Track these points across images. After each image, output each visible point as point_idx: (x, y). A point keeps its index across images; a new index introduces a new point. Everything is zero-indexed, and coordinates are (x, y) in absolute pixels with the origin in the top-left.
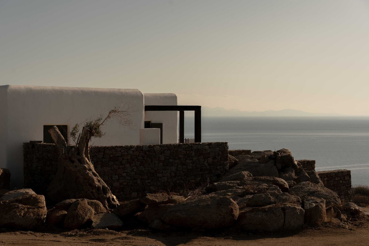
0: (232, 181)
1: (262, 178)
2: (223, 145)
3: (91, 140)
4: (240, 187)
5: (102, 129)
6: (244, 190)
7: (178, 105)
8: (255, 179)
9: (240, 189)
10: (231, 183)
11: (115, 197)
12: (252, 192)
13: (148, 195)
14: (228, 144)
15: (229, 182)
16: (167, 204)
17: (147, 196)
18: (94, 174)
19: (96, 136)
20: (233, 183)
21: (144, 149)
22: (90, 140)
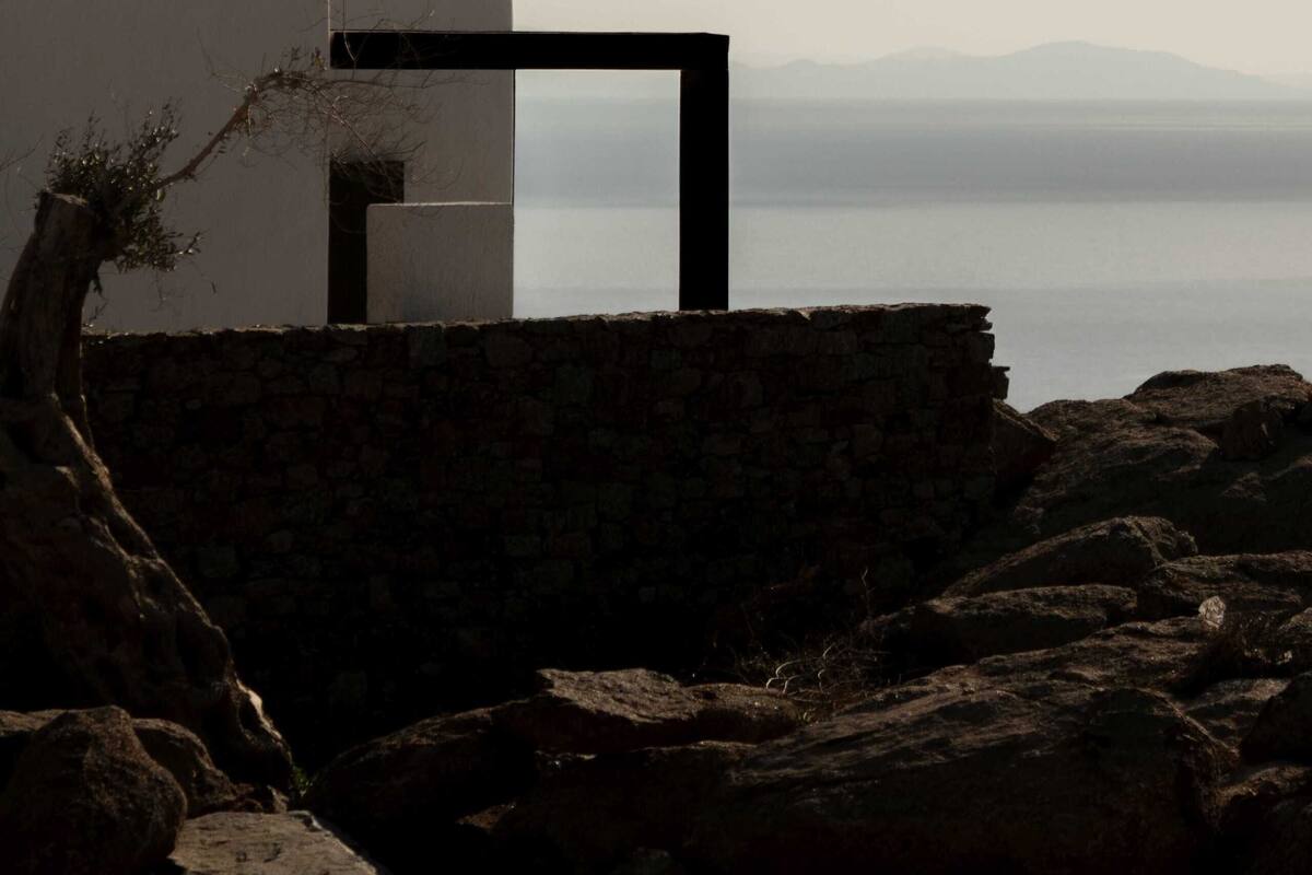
0: (1065, 590)
1: (1292, 561)
2: (954, 327)
3: (99, 288)
4: (1152, 628)
5: (174, 210)
6: (1191, 649)
7: (514, 29)
8: (1243, 567)
9: (1157, 637)
10: (1058, 600)
11: (256, 700)
12: (1255, 659)
13: (557, 683)
14: (988, 318)
15: (1040, 591)
16: (696, 740)
17: (552, 686)
18: (121, 532)
19: (132, 261)
20: (1075, 602)
21: (413, 354)
22: (92, 285)
